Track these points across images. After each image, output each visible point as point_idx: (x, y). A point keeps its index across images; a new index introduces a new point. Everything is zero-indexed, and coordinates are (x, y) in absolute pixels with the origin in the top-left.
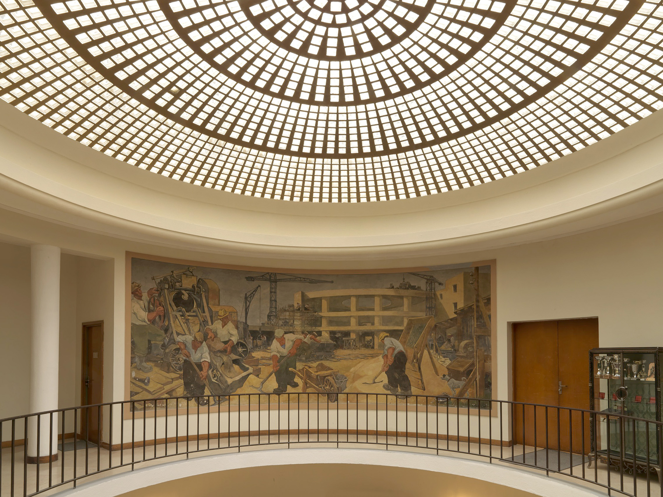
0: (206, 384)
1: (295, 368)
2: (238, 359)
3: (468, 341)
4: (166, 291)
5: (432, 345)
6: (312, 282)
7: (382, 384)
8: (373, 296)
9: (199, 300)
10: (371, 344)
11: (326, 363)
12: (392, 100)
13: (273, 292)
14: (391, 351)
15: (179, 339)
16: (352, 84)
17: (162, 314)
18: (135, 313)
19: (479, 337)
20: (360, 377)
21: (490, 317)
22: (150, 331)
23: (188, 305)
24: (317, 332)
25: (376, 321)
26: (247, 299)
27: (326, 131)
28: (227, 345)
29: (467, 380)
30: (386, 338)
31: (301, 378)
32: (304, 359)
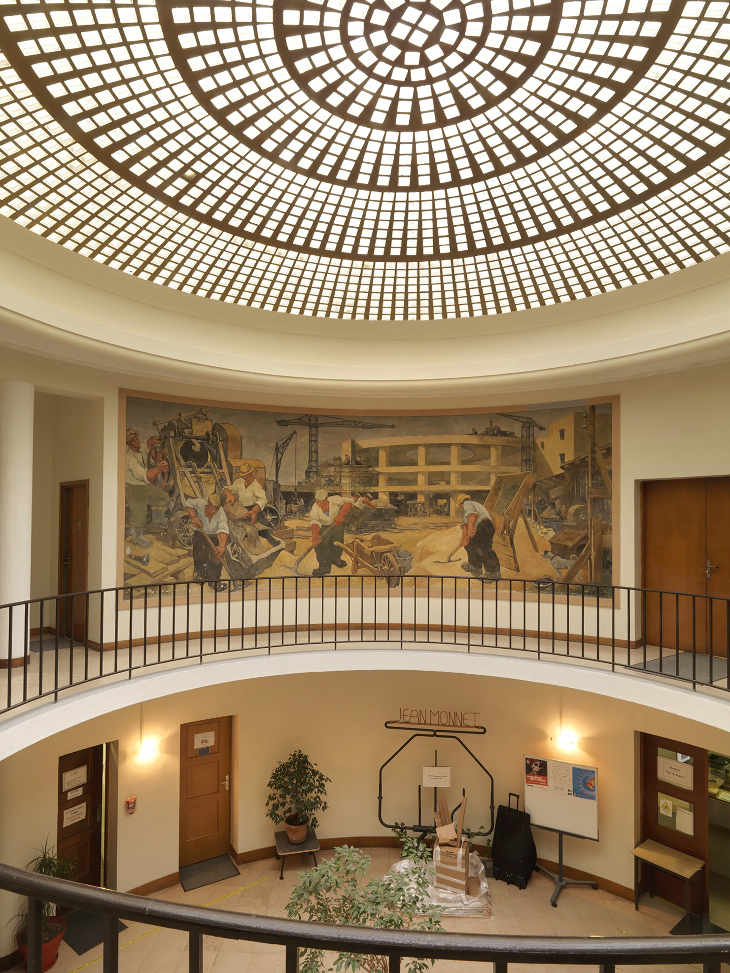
0: (223, 563)
1: (342, 542)
2: (266, 530)
3: (579, 506)
4: (171, 440)
5: (530, 511)
6: (365, 426)
7: (460, 563)
8: (448, 445)
9: (215, 452)
10: (446, 509)
11: (384, 535)
12: (483, 183)
13: (313, 441)
14: (473, 518)
15: (188, 503)
16: (428, 162)
17: (165, 471)
18: (130, 470)
19: (594, 500)
20: (430, 553)
21: (610, 473)
22: (150, 494)
23: (200, 459)
24: (372, 494)
25: (453, 478)
26: (279, 450)
27: (391, 225)
28: (251, 512)
29: (578, 559)
30: (466, 502)
31: (351, 555)
32: (354, 529)
